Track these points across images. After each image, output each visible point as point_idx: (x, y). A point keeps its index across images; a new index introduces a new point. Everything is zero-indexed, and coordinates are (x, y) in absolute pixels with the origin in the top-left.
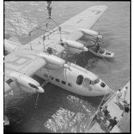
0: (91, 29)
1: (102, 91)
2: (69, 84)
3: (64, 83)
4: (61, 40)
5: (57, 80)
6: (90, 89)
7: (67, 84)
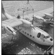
0: (50, 14)
1: (50, 43)
2: (33, 37)
3: (31, 36)
4: (33, 16)
5: (28, 34)
6: (44, 41)
7: (32, 37)
